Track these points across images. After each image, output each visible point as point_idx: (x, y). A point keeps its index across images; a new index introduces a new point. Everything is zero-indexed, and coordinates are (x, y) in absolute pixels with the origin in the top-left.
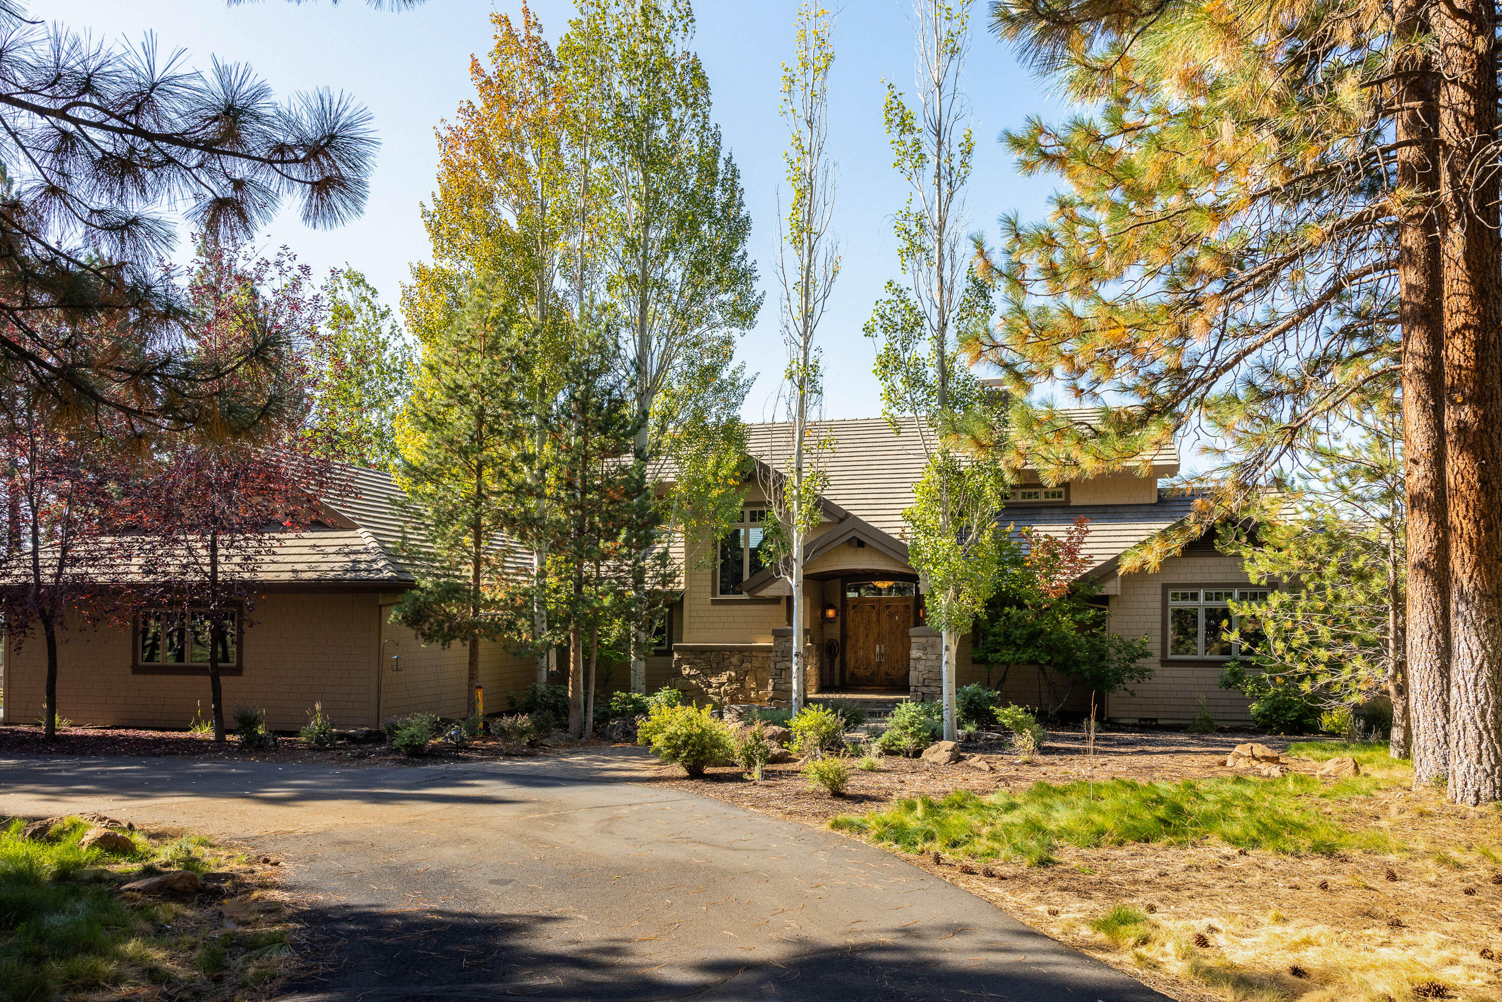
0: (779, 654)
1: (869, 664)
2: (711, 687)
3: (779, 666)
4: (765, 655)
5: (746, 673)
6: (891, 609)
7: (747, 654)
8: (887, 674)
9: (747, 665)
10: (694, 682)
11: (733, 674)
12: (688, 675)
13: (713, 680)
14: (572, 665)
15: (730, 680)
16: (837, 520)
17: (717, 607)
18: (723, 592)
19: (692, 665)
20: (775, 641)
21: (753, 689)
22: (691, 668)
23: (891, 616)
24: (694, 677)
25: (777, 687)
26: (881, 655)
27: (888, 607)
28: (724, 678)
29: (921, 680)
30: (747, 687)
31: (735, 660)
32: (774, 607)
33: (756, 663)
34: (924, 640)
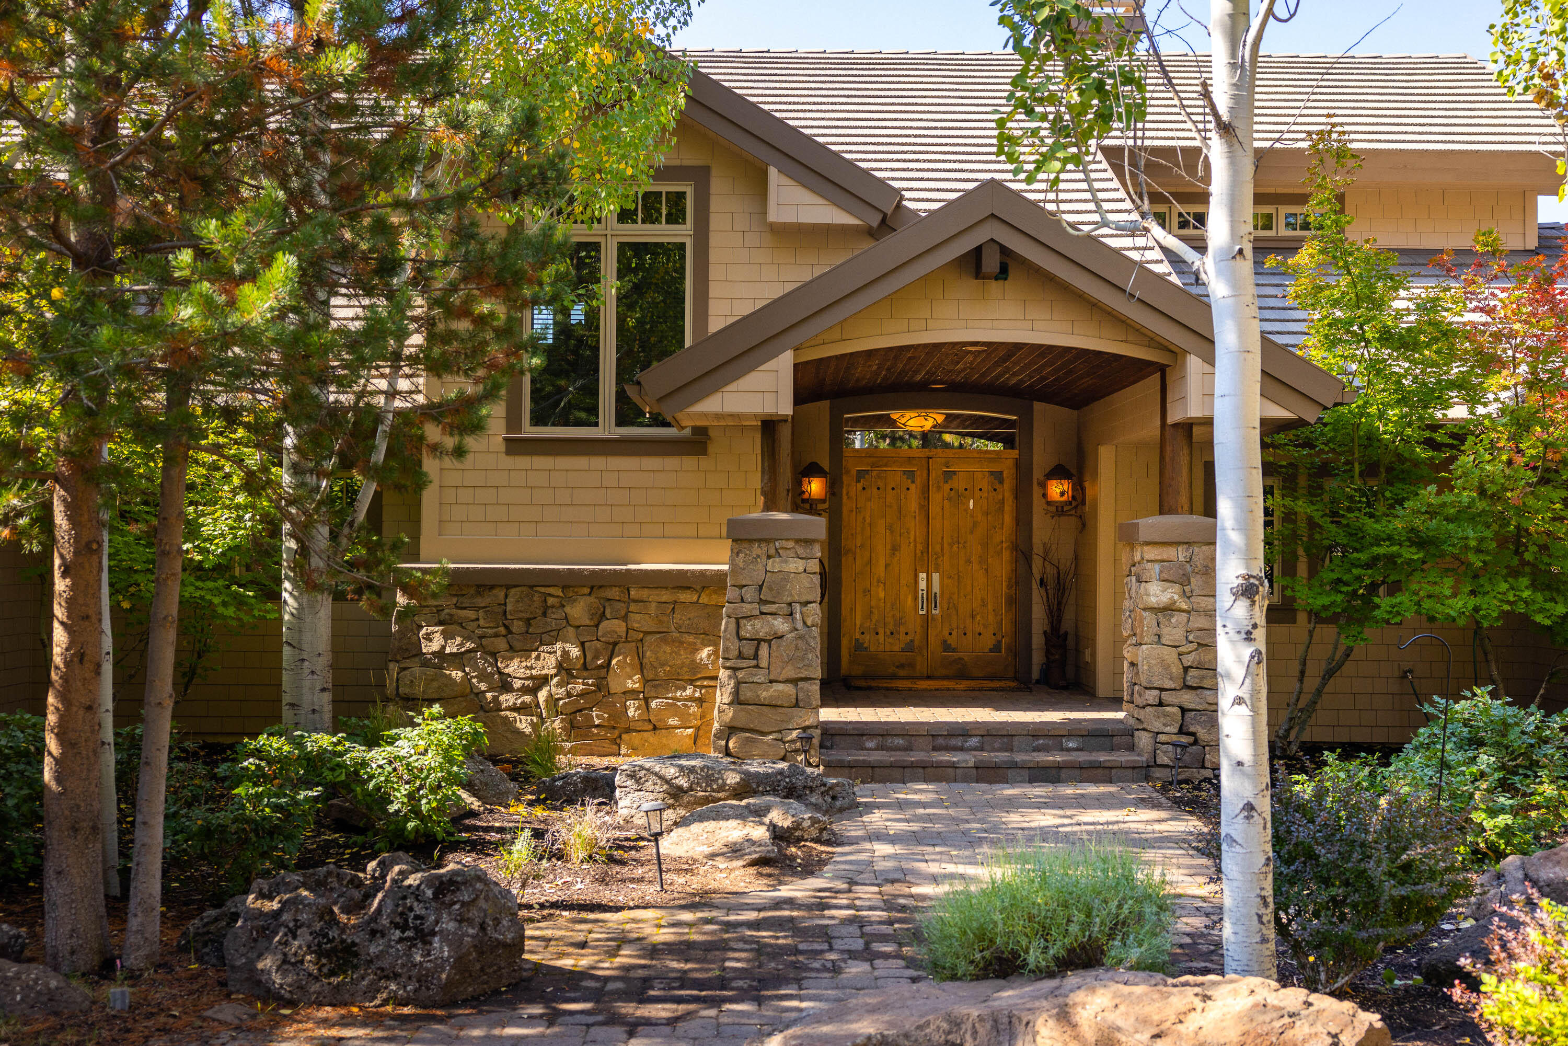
0: (749, 594)
1: (899, 622)
2: (506, 687)
3: (748, 629)
4: (666, 596)
5: (613, 648)
6: (954, 483)
7: (614, 593)
8: (946, 647)
9: (612, 626)
10: (457, 675)
11: (575, 652)
12: (440, 654)
13: (515, 668)
14: (59, 635)
15: (565, 669)
16: (875, 220)
17: (523, 462)
18: (538, 419)
19: (449, 625)
20: (736, 553)
21: (633, 694)
22: (447, 636)
23: (958, 498)
24: (458, 659)
25: (747, 693)
26: (931, 598)
27: (948, 475)
28: (547, 663)
29: (1176, 670)
30: (615, 685)
31: (578, 611)
32: (689, 462)
33: (639, 621)
34: (1181, 554)
